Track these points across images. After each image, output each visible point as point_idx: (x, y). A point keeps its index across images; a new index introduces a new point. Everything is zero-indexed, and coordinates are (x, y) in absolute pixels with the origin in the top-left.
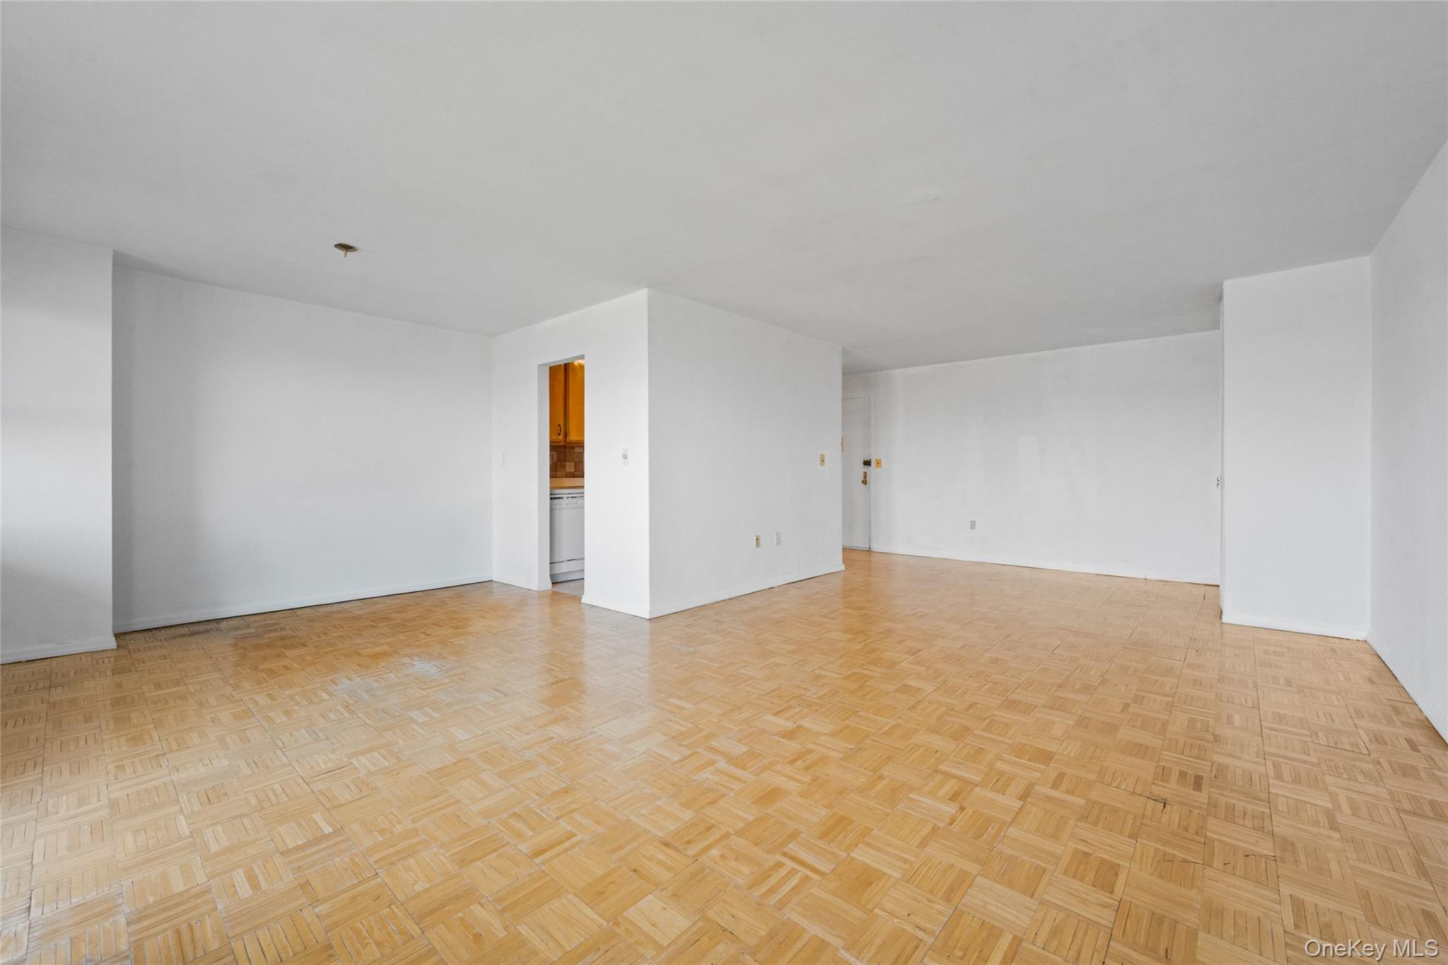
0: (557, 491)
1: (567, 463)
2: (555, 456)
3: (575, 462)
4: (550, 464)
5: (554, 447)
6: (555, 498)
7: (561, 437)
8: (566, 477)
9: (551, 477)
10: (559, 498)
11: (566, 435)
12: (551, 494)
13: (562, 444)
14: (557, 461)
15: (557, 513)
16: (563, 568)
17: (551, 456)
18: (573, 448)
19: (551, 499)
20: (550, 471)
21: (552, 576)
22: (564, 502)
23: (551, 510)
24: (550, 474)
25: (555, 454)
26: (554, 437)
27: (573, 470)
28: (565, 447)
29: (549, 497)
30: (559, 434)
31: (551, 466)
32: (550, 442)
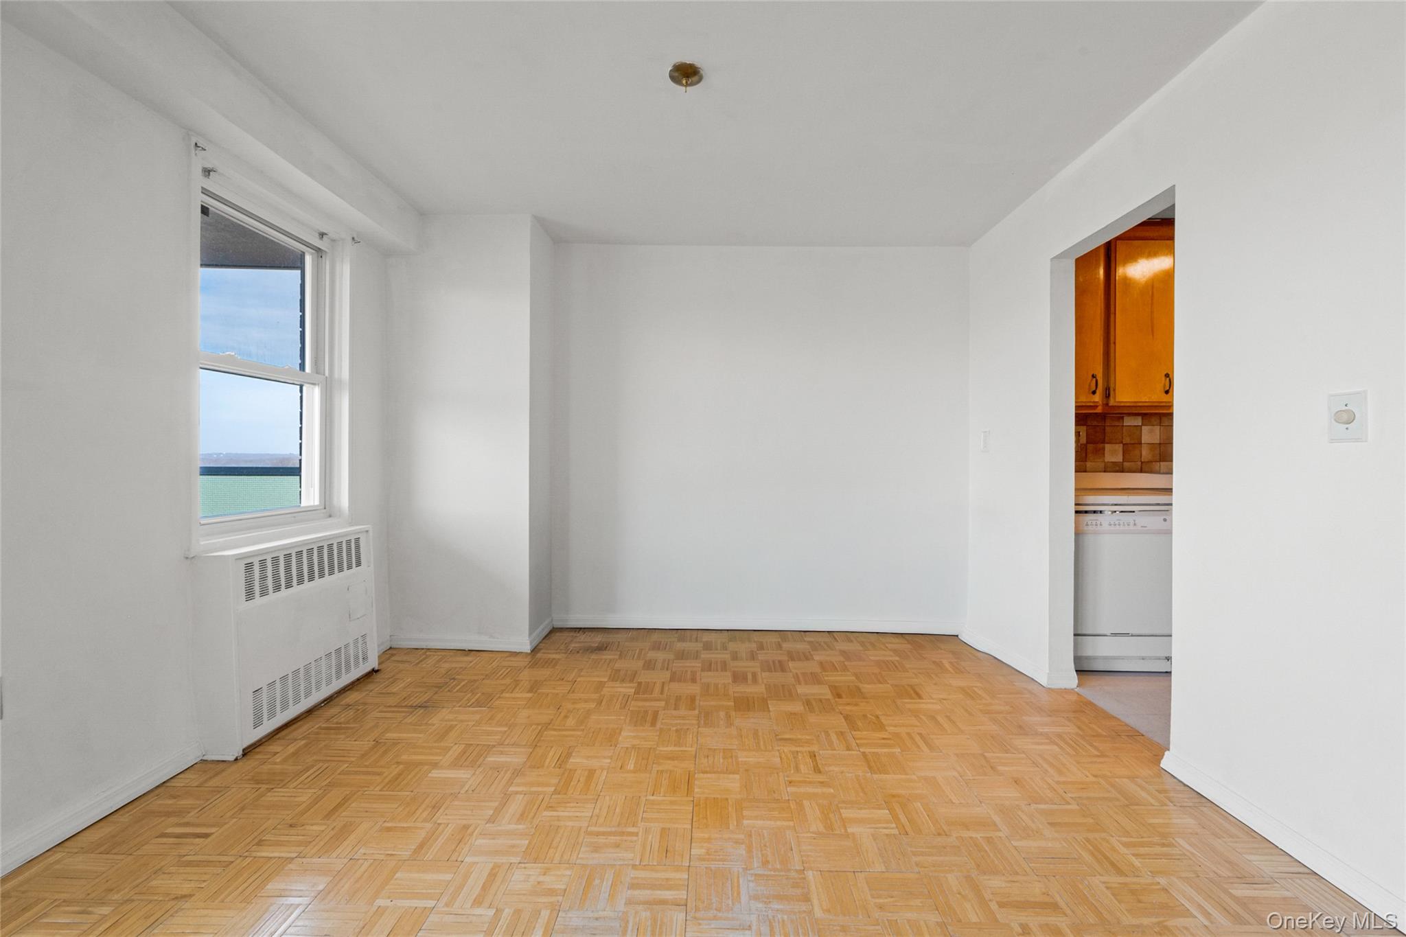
0: (1090, 499)
1: (1107, 447)
2: (1083, 434)
3: (1124, 444)
4: (1076, 448)
5: (1082, 418)
6: (1086, 512)
7: (1097, 398)
8: (1105, 472)
9: (1076, 472)
10: (1095, 512)
11: (1107, 394)
12: (1076, 504)
13: (1099, 410)
14: (1087, 442)
15: (1089, 540)
16: (1103, 650)
17: (1078, 434)
18: (1121, 417)
19: (1077, 512)
20: (1076, 461)
21: (1077, 659)
22: (1105, 520)
23: (1078, 534)
24: (1076, 466)
25: (1083, 430)
26: (1083, 399)
27: (1119, 458)
28: (1103, 417)
29: (1072, 509)
30: (1094, 393)
31: (1076, 452)
32: (1077, 407)
